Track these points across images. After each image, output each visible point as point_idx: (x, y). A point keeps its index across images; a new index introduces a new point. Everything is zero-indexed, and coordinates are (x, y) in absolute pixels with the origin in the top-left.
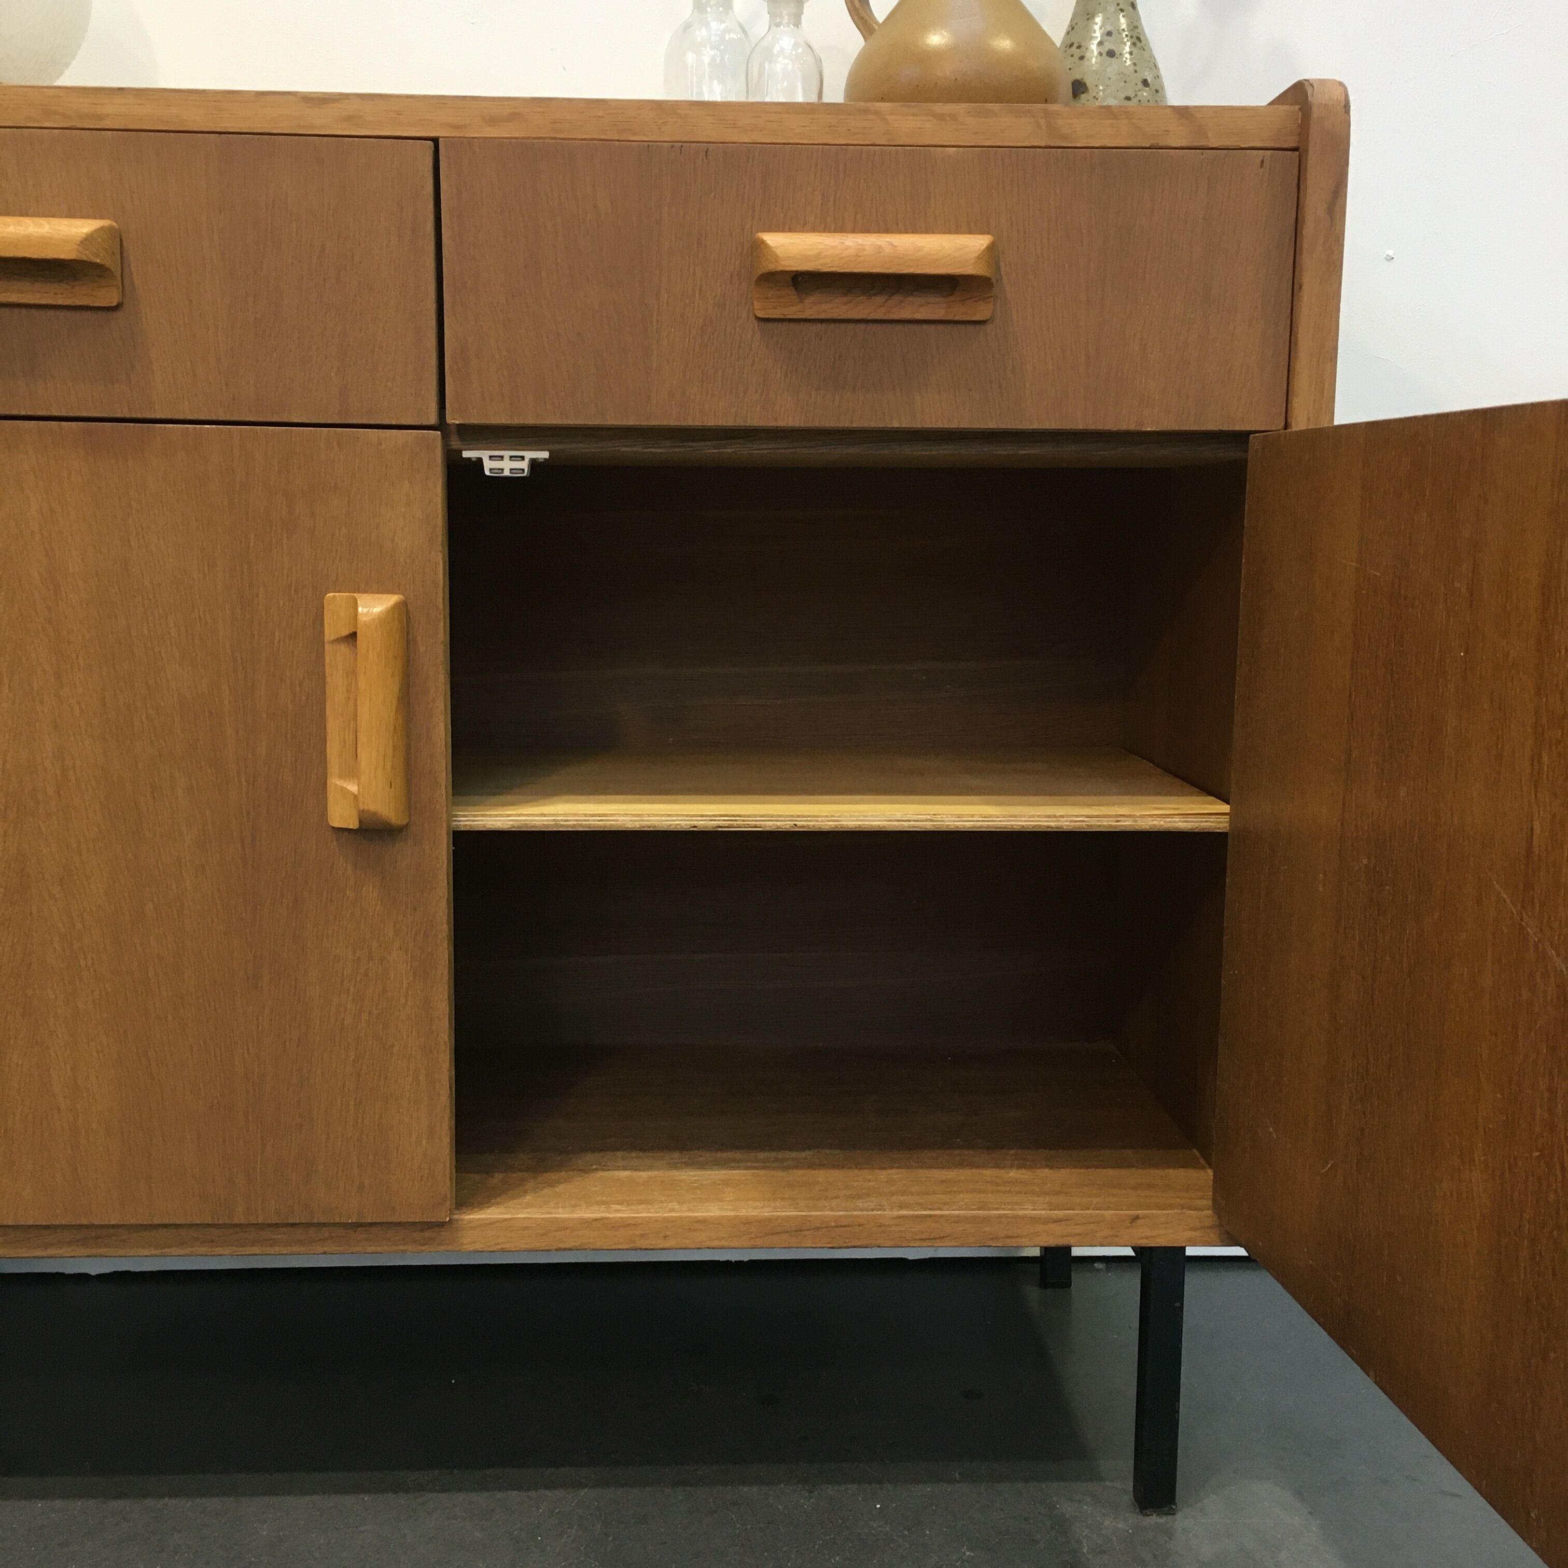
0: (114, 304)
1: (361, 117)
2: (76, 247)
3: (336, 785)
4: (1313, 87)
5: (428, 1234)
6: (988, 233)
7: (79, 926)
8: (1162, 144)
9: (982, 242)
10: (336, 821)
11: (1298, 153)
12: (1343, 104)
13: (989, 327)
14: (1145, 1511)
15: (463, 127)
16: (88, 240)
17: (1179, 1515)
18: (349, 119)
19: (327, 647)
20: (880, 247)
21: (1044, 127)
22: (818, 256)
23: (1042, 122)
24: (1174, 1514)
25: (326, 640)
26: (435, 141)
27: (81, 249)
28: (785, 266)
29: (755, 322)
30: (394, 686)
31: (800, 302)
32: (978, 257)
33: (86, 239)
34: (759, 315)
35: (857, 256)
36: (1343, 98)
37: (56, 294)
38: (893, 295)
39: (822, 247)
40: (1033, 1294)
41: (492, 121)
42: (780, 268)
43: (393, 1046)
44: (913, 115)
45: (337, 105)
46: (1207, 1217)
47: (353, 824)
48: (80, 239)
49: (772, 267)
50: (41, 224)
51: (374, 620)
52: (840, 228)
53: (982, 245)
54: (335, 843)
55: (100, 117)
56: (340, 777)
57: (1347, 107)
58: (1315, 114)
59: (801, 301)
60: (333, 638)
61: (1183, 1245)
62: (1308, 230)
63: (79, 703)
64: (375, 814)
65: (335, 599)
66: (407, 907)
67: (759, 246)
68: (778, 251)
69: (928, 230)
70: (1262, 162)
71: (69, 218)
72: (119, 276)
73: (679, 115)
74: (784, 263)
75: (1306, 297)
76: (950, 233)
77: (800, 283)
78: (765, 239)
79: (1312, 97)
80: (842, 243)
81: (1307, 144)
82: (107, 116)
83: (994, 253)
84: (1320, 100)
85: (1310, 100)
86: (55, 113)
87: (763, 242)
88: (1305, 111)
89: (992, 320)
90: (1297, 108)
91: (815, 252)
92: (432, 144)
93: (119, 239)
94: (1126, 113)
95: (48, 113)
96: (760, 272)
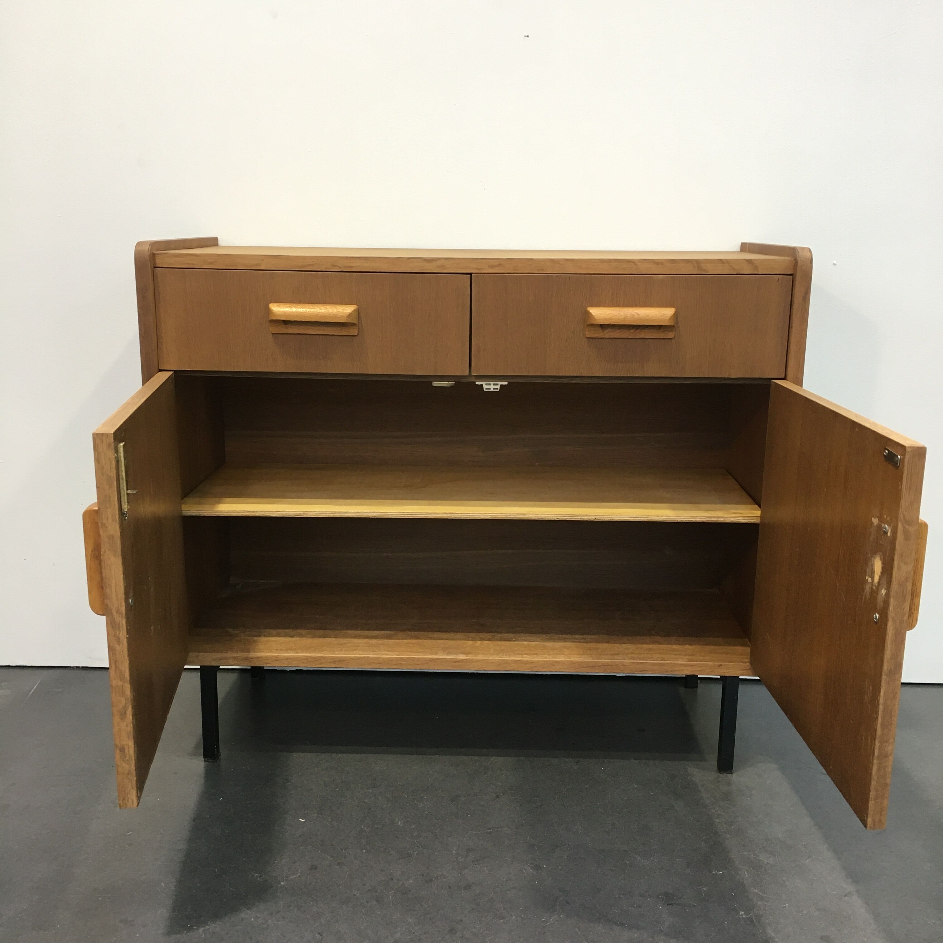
0: (356, 334)
1: (445, 266)
2: (346, 318)
4: (799, 253)
6: (674, 307)
8: (741, 273)
11: (792, 276)
12: (810, 260)
13: (673, 340)
14: (721, 772)
15: (482, 269)
16: (350, 315)
17: (734, 775)
18: (439, 267)
20: (633, 315)
21: (696, 267)
22: (610, 319)
23: (696, 265)
24: (732, 774)
26: (471, 274)
27: (348, 319)
28: (599, 322)
29: (586, 339)
32: (670, 319)
33: (349, 315)
34: (587, 336)
35: (625, 319)
36: (810, 258)
37: (336, 331)
38: (637, 329)
39: (612, 315)
40: (682, 690)
41: (492, 267)
42: (596, 323)
44: (647, 263)
45: (434, 261)
46: (748, 666)
48: (347, 315)
49: (593, 322)
50: (334, 309)
52: (618, 306)
53: (671, 314)
55: (351, 267)
58: (799, 263)
59: (603, 332)
61: (738, 675)
62: (795, 306)
67: (588, 314)
68: (595, 317)
69: (651, 306)
70: (778, 280)
71: (341, 304)
72: (358, 325)
73: (560, 264)
74: (597, 321)
75: (794, 331)
76: (659, 307)
77: (603, 327)
78: (591, 311)
79: (798, 257)
80: (619, 313)
81: (796, 274)
82: (354, 267)
83: (676, 315)
84: (801, 255)
85: (797, 258)
86: (336, 266)
87: (590, 313)
88: (796, 261)
89: (674, 338)
90: (793, 259)
91: (609, 317)
92: (470, 275)
93: (358, 312)
94: (727, 262)
95: (333, 266)
96: (589, 323)
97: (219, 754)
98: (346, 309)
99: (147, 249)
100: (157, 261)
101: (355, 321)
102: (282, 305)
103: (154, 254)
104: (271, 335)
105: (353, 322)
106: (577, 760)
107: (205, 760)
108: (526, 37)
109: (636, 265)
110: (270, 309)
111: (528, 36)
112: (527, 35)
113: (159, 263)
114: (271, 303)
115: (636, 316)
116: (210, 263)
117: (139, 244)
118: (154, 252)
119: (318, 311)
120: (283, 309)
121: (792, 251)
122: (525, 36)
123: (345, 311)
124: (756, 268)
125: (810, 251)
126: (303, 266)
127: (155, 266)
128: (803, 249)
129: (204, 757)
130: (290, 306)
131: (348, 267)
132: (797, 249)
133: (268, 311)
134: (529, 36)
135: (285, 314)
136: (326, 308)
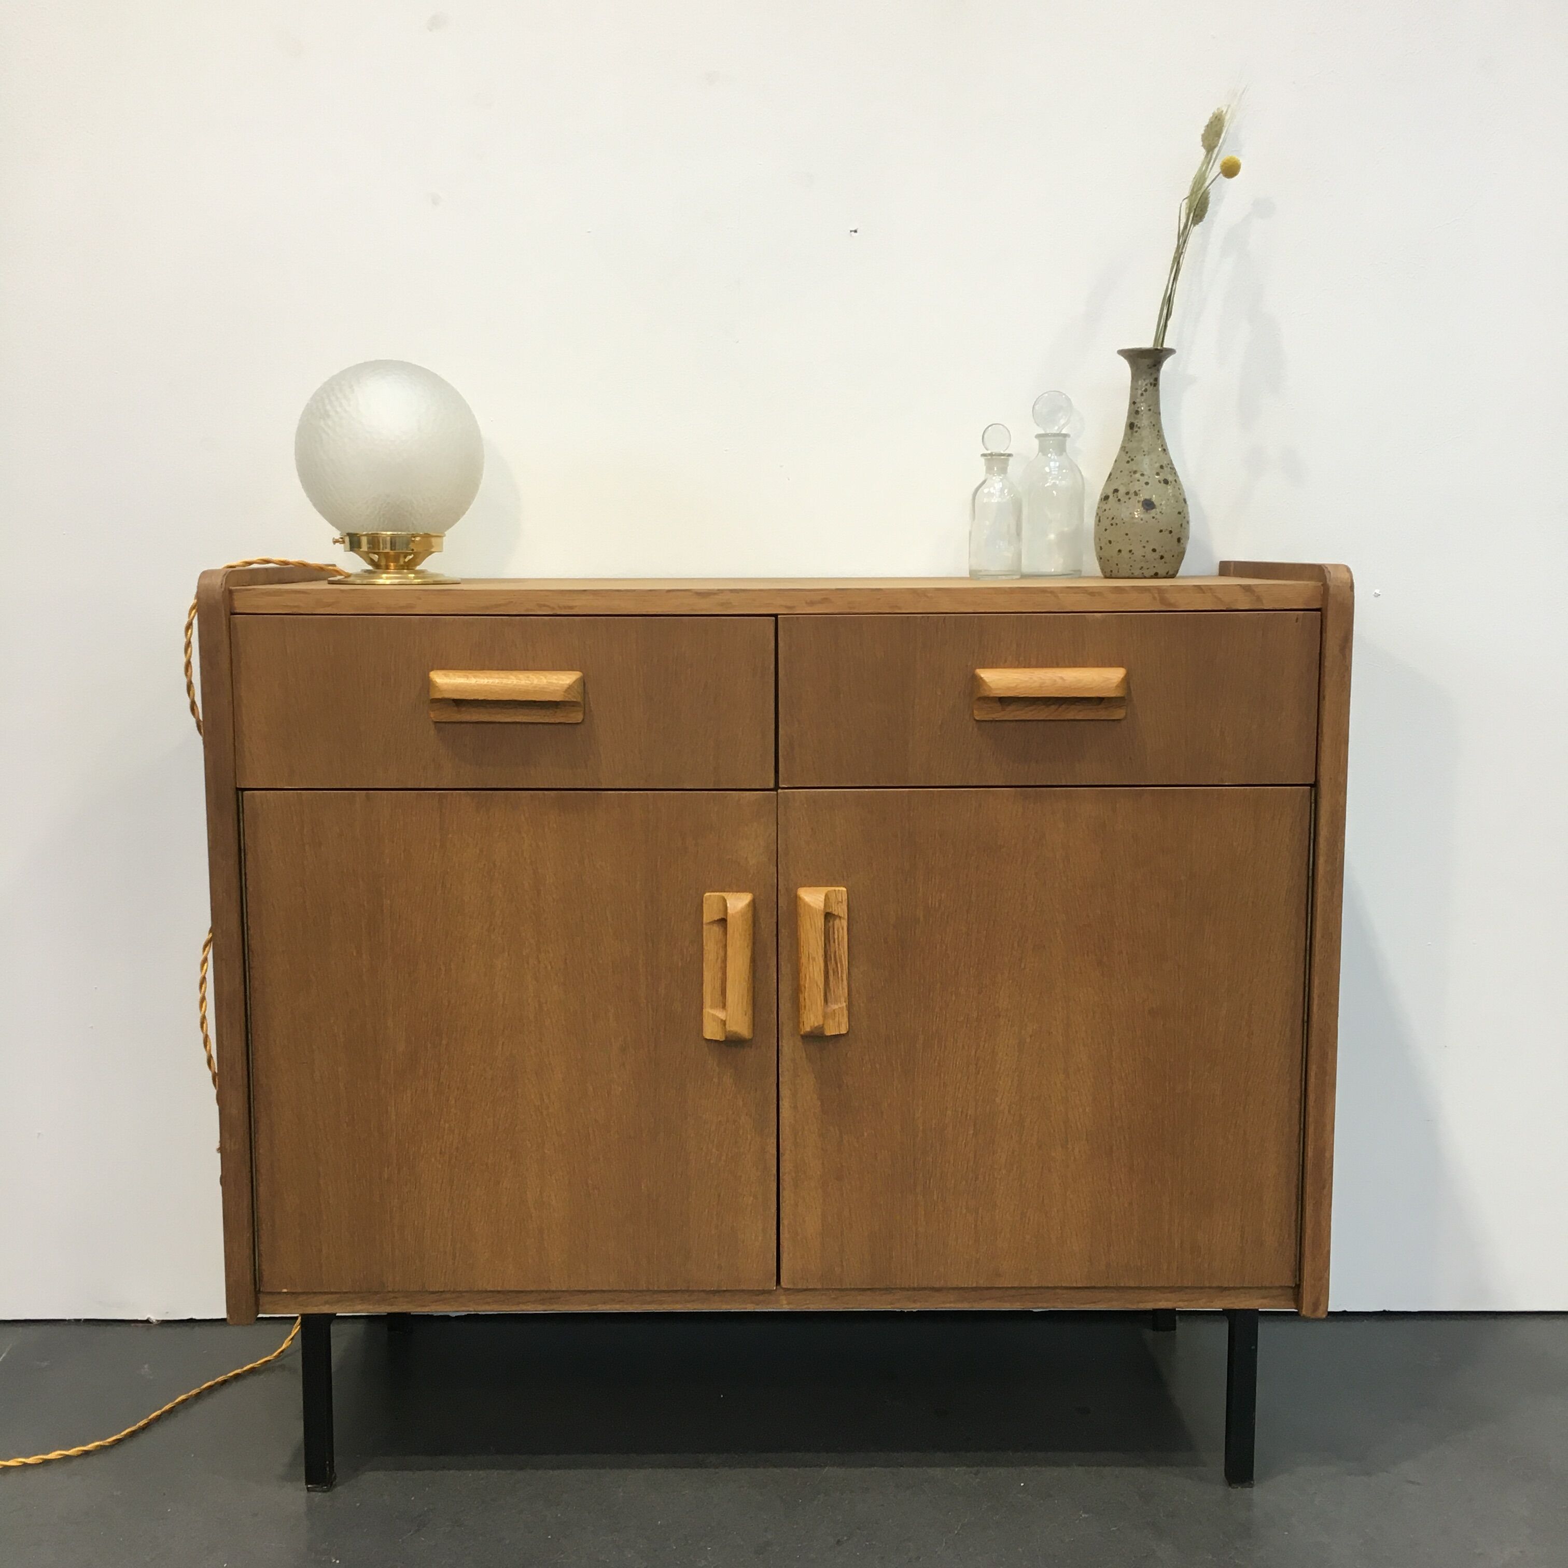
0: (580, 721)
1: (731, 603)
2: (563, 693)
3: (709, 1013)
4: (1330, 573)
5: (761, 1298)
6: (1123, 667)
7: (546, 1101)
9: (1119, 676)
10: (708, 1035)
11: (1320, 613)
12: (1350, 585)
13: (1123, 723)
14: (1233, 1485)
15: (794, 607)
16: (570, 688)
17: (1255, 1488)
18: (722, 604)
19: (704, 926)
20: (1055, 681)
21: (1158, 599)
22: (1015, 687)
23: (1156, 595)
24: (1251, 1487)
25: (704, 922)
26: (776, 616)
27: (566, 695)
28: (997, 694)
29: (975, 722)
30: (748, 953)
31: (1003, 711)
32: (1117, 686)
33: (568, 688)
34: (977, 719)
35: (1041, 687)
36: (1349, 581)
37: (544, 716)
38: (1062, 705)
39: (1019, 681)
40: (1149, 1334)
41: (812, 603)
42: (992, 695)
43: (741, 1176)
44: (1074, 593)
45: (716, 597)
47: (719, 1037)
48: (565, 689)
49: (987, 694)
50: (541, 679)
51: (738, 912)
52: (1027, 665)
53: (1119, 678)
54: (706, 1049)
55: (571, 608)
56: (711, 1007)
57: (1352, 587)
58: (1331, 590)
59: (1004, 709)
60: (708, 921)
61: (1257, 1307)
62: (1328, 663)
63: (550, 963)
64: (736, 1033)
65: (711, 897)
66: (751, 1088)
67: (976, 681)
68: (991, 685)
69: (1084, 665)
70: (1297, 619)
71: (554, 670)
72: (583, 705)
73: (927, 597)
74: (994, 692)
75: (1328, 705)
76: (1098, 666)
77: (1004, 701)
78: (982, 675)
79: (1330, 580)
80: (1031, 678)
81: (1327, 609)
82: (576, 606)
83: (1127, 680)
84: (1334, 579)
85: (1328, 582)
86: (544, 606)
87: (981, 678)
88: (1326, 587)
89: (1125, 718)
90: (1320, 584)
91: (1014, 685)
92: (774, 618)
93: (583, 682)
94: (1211, 589)
95: (540, 606)
96: (979, 695)
97: (334, 1475)
98: (564, 677)
99: (220, 584)
100: (236, 603)
101: (579, 700)
102: (451, 673)
103: (231, 592)
104: (433, 726)
105: (575, 700)
106: (976, 1468)
107: (308, 1488)
108: (853, 233)
109: (1057, 597)
110: (432, 681)
111: (856, 231)
112: (854, 229)
113: (239, 606)
114: (432, 670)
115: (1060, 681)
116: (329, 605)
117: (204, 575)
118: (231, 588)
119: (515, 683)
120: (455, 679)
121: (1317, 572)
122: (851, 231)
123: (561, 682)
124: (1259, 599)
125: (1348, 570)
126: (487, 608)
127: (232, 611)
128: (1336, 566)
129: (307, 1483)
130: (467, 674)
131: (565, 607)
132: (1326, 568)
133: (428, 684)
134: (858, 231)
135: (457, 689)
136: (528, 677)
